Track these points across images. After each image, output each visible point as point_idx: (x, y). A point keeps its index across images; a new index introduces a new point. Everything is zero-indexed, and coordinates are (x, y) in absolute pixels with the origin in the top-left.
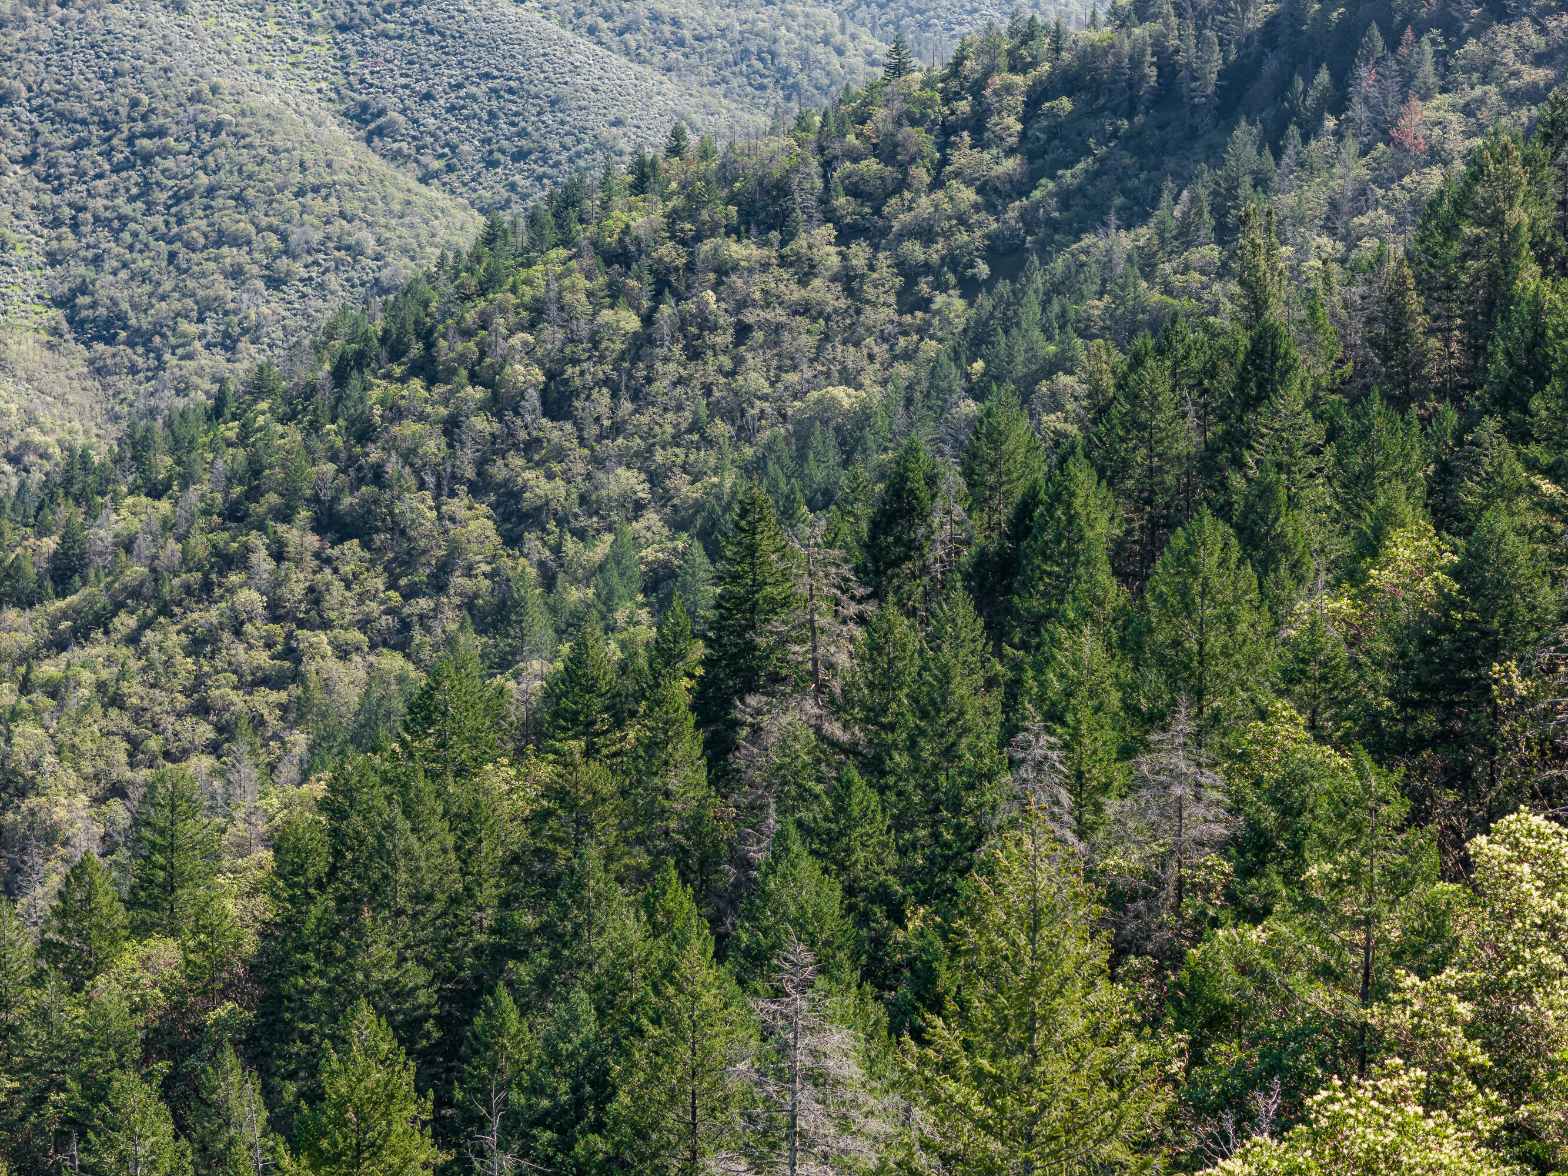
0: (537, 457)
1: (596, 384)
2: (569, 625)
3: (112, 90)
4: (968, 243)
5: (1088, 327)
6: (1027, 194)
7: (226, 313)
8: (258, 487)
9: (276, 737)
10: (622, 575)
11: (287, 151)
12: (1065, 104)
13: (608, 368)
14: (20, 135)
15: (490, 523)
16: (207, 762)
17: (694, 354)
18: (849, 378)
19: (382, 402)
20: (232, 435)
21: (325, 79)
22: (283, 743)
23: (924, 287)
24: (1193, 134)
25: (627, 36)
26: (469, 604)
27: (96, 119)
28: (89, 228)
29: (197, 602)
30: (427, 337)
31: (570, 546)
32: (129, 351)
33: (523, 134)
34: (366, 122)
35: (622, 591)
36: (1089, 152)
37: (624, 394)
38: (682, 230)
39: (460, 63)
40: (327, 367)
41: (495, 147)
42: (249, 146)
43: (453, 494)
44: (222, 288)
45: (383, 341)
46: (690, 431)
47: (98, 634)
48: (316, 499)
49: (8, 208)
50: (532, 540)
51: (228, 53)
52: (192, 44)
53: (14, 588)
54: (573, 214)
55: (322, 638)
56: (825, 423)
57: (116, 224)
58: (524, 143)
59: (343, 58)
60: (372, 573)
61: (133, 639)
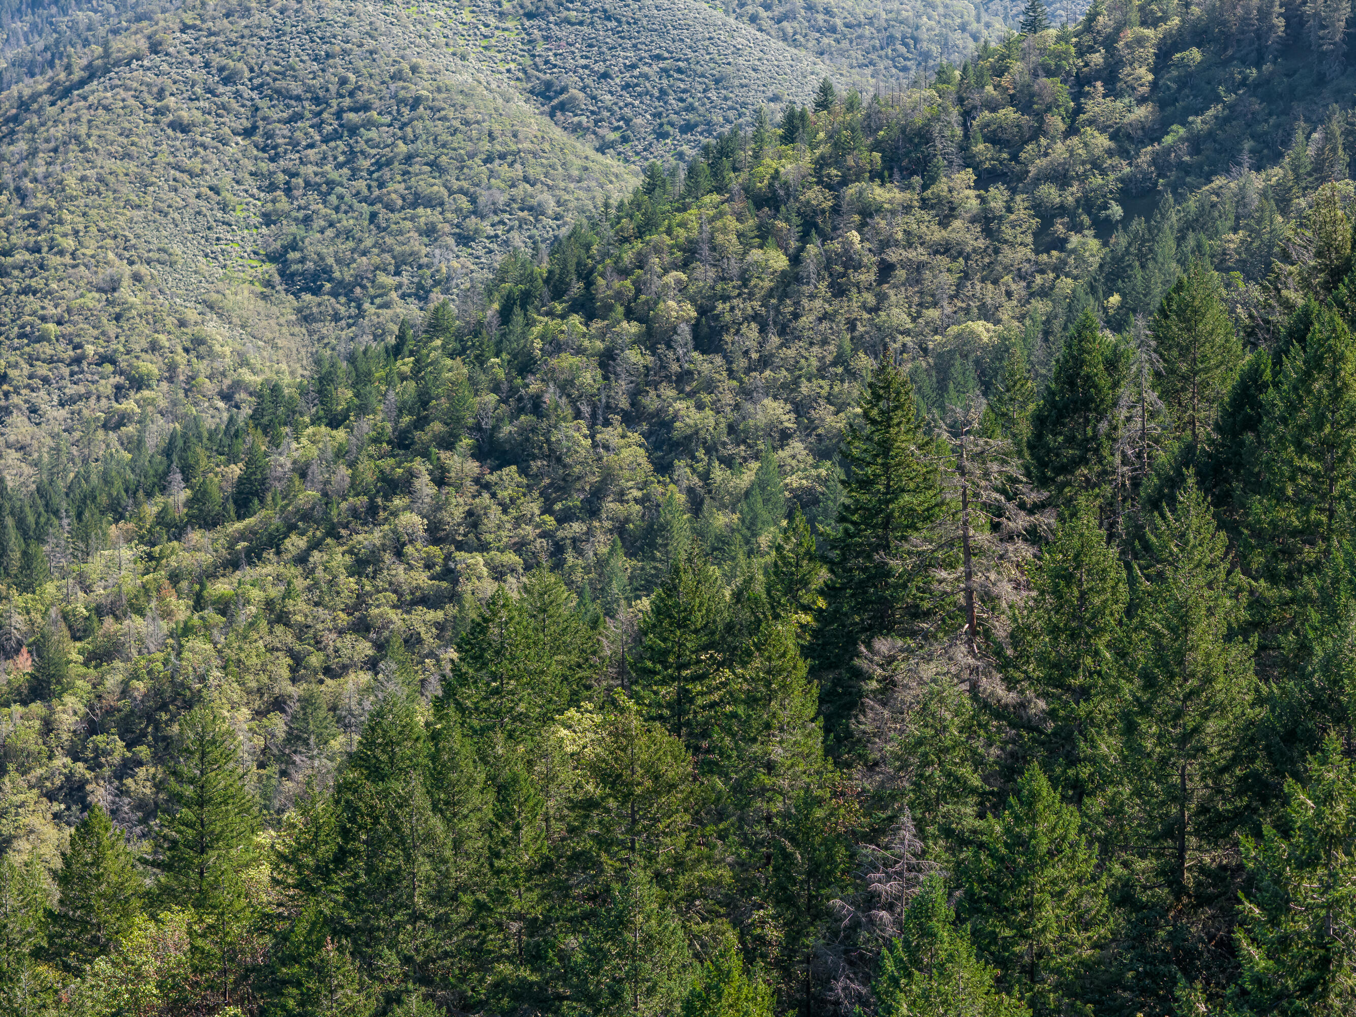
0: (688, 389)
1: (745, 319)
2: (714, 549)
3: (323, 70)
4: (1101, 187)
5: (1223, 261)
6: (1159, 140)
7: (420, 267)
8: (426, 417)
9: (431, 654)
10: (766, 501)
11: (477, 122)
12: (1195, 55)
13: (757, 304)
14: (242, 110)
15: (642, 451)
16: (365, 677)
17: (839, 291)
18: (987, 314)
19: (543, 337)
20: (406, 369)
21: (514, 61)
22: (438, 661)
23: (1059, 228)
24: (1321, 81)
25: (785, 24)
26: (620, 528)
27: (309, 95)
28: (301, 191)
29: (362, 525)
30: (587, 277)
31: (719, 473)
32: (333, 300)
33: (690, 109)
34: (550, 99)
35: (765, 515)
36: (1218, 99)
37: (772, 329)
38: (829, 176)
39: (635, 46)
40: (496, 306)
41: (665, 120)
42: (444, 119)
43: (607, 423)
44: (417, 244)
45: (547, 281)
46: (834, 364)
47: (270, 554)
48: (478, 428)
49: (231, 174)
50: (682, 467)
51: (427, 38)
52: (395, 30)
53: (201, 510)
54: (726, 163)
55: (478, 560)
56: (965, 356)
57: (324, 188)
58: (691, 116)
59: (530, 42)
60: (528, 498)
61: (301, 559)
